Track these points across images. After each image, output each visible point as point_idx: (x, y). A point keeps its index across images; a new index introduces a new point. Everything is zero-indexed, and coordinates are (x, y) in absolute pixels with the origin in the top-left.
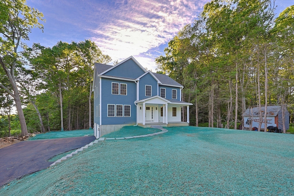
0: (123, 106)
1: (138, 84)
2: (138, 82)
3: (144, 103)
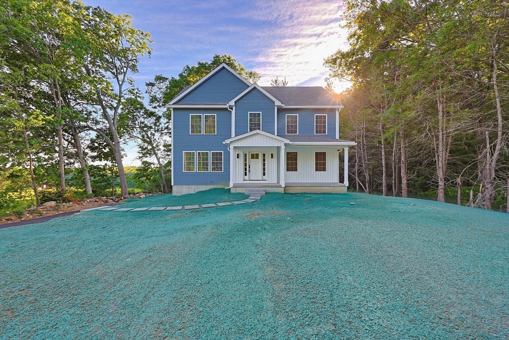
0: (210, 153)
1: (233, 112)
2: (234, 108)
3: (231, 147)
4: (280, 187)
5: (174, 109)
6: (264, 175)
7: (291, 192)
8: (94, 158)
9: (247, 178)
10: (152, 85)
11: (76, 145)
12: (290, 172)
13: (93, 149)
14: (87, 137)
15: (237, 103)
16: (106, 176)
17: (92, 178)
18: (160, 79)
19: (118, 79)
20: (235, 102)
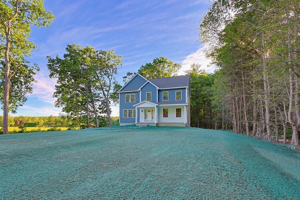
1: (140, 93)
2: (141, 91)
3: (136, 108)
4: (154, 123)
5: (120, 93)
6: (153, 119)
7: (159, 126)
8: (100, 113)
9: (146, 120)
10: (126, 77)
11: (93, 107)
12: (165, 118)
13: (100, 109)
14: (98, 104)
15: (142, 89)
16: (105, 120)
17: (100, 121)
18: (129, 74)
19: (109, 78)
20: (141, 89)
